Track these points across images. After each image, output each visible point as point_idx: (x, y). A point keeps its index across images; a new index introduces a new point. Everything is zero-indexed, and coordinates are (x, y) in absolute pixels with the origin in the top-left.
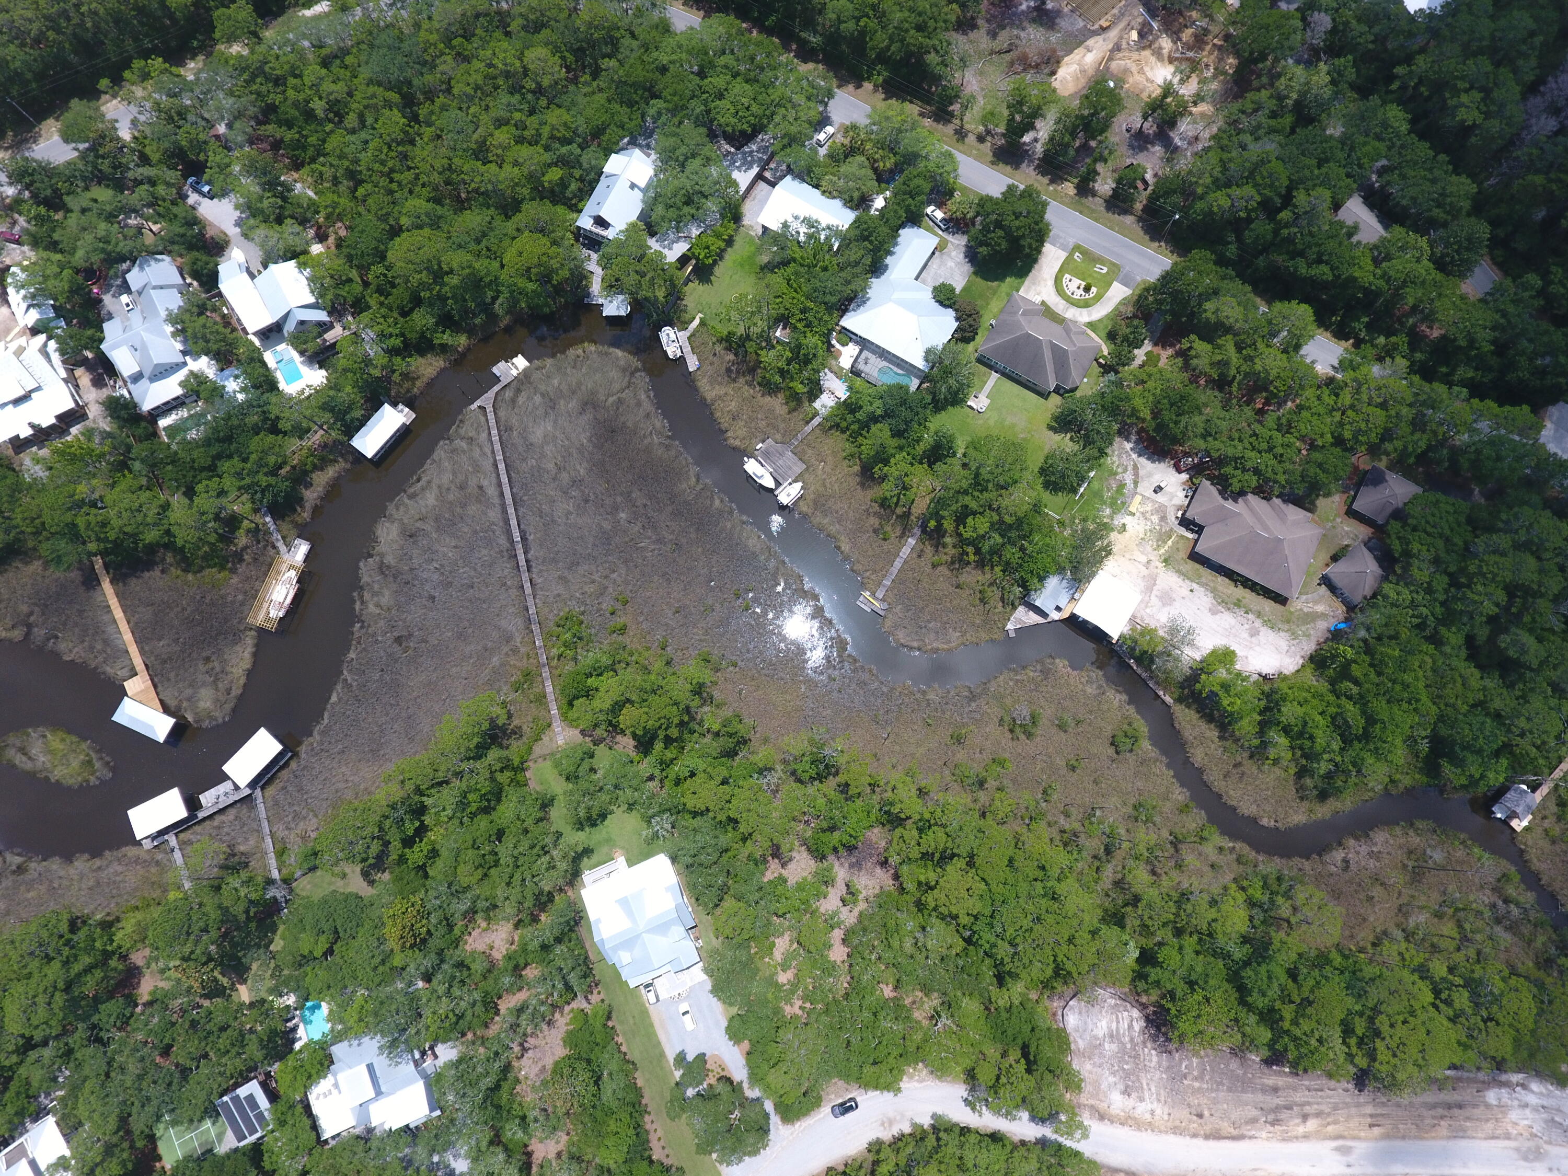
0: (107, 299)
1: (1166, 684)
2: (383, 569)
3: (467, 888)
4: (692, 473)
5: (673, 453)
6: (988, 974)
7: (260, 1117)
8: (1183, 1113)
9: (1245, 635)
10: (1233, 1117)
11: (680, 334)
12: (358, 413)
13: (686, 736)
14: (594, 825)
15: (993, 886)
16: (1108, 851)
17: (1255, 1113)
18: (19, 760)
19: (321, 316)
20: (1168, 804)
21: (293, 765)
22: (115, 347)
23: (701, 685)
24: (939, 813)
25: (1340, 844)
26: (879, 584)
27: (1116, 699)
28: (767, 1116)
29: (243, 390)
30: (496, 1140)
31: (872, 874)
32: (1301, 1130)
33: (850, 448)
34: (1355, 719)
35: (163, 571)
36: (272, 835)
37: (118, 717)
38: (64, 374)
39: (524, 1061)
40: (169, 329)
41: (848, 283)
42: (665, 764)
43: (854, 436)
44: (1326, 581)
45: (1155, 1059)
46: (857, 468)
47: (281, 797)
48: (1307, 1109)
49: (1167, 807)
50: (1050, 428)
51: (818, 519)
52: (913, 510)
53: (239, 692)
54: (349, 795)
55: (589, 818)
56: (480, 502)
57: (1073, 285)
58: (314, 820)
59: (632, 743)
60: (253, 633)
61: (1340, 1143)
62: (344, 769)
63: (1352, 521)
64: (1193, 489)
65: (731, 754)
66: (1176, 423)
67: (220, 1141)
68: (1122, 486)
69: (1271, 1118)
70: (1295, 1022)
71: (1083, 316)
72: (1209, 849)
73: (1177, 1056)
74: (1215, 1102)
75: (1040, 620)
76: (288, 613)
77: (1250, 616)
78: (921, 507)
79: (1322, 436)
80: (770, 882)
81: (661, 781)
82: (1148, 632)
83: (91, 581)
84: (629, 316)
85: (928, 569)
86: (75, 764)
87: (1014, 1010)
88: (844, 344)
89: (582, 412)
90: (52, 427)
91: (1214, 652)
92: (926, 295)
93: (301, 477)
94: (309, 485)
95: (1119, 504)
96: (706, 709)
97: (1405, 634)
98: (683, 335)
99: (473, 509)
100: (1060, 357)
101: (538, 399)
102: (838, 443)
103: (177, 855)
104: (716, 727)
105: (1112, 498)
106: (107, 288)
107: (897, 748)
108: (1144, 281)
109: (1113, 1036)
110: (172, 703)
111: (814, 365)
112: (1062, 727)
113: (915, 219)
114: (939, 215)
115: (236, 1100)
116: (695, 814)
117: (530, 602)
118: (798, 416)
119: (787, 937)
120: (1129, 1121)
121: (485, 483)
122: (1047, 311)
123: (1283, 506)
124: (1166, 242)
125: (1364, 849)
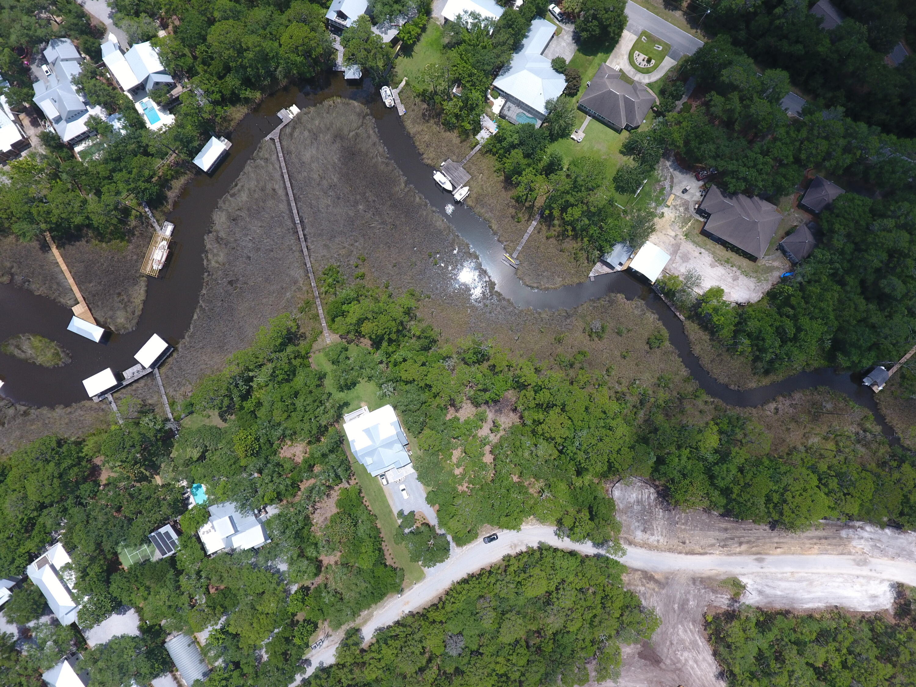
0: (34, 68)
1: (681, 309)
2: (218, 239)
3: (279, 424)
4: (402, 181)
5: (390, 168)
6: (572, 469)
7: (173, 543)
8: (675, 542)
9: (730, 280)
10: (702, 543)
11: (393, 91)
12: (196, 144)
13: (401, 338)
14: (349, 389)
15: (575, 422)
16: (642, 403)
17: (714, 541)
18: (16, 352)
19: (168, 79)
20: (678, 377)
21: (175, 355)
22: (43, 99)
23: (409, 309)
24: (546, 382)
25: (774, 400)
26: (515, 249)
27: (651, 317)
28: (448, 543)
29: (124, 128)
30: (302, 555)
31: (508, 416)
32: (738, 550)
33: (498, 165)
34: (790, 329)
35: (87, 242)
36: (166, 394)
37: (70, 328)
38: (13, 118)
39: (314, 516)
40: (74, 88)
41: (498, 56)
42: (388, 355)
43: (500, 158)
44: (781, 248)
45: (661, 514)
46: (502, 178)
47: (170, 373)
48: (742, 539)
49: (677, 379)
50: (621, 152)
51: (478, 209)
52: (536, 204)
53: (140, 313)
54: (208, 372)
55: (346, 385)
56: (274, 199)
57: (640, 58)
58: (190, 386)
59: (370, 342)
60: (144, 278)
61: (759, 556)
62: (204, 357)
63: (801, 211)
64: (705, 191)
65: (426, 349)
66: (699, 149)
67: (153, 555)
68: (663, 189)
69: (722, 544)
70: (739, 495)
71: (646, 79)
72: (700, 403)
73: (673, 512)
74: (693, 535)
75: (609, 270)
76: (164, 266)
77: (734, 269)
78: (540, 202)
79: (787, 157)
80: (450, 420)
81: (387, 364)
82: (674, 278)
83: (45, 248)
84: (361, 79)
85: (544, 240)
86: (49, 355)
87: (585, 489)
88: (495, 98)
89: (334, 142)
90: (9, 152)
91: (711, 290)
92: (547, 65)
93: (164, 183)
94: (170, 188)
95: (661, 201)
96: (412, 323)
97: (824, 279)
98: (395, 92)
99: (270, 203)
100: (629, 105)
101: (306, 133)
102: (491, 161)
103: (113, 405)
104: (418, 333)
105: (657, 196)
106: (33, 61)
107: (523, 345)
108: (685, 56)
109: (638, 502)
110: (102, 320)
111: (477, 111)
112: (619, 333)
113: (541, 13)
114: (557, 10)
115: (159, 534)
116: (407, 383)
117: (307, 259)
118: (467, 144)
119: (459, 449)
120: (645, 545)
121: (277, 187)
122: (622, 76)
123: (760, 202)
124: (701, 30)
125: (788, 403)
